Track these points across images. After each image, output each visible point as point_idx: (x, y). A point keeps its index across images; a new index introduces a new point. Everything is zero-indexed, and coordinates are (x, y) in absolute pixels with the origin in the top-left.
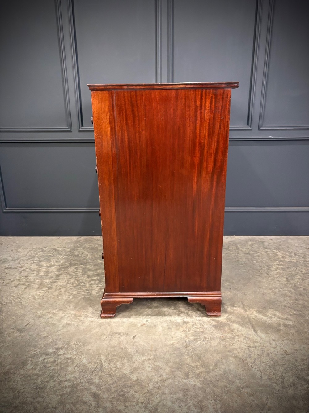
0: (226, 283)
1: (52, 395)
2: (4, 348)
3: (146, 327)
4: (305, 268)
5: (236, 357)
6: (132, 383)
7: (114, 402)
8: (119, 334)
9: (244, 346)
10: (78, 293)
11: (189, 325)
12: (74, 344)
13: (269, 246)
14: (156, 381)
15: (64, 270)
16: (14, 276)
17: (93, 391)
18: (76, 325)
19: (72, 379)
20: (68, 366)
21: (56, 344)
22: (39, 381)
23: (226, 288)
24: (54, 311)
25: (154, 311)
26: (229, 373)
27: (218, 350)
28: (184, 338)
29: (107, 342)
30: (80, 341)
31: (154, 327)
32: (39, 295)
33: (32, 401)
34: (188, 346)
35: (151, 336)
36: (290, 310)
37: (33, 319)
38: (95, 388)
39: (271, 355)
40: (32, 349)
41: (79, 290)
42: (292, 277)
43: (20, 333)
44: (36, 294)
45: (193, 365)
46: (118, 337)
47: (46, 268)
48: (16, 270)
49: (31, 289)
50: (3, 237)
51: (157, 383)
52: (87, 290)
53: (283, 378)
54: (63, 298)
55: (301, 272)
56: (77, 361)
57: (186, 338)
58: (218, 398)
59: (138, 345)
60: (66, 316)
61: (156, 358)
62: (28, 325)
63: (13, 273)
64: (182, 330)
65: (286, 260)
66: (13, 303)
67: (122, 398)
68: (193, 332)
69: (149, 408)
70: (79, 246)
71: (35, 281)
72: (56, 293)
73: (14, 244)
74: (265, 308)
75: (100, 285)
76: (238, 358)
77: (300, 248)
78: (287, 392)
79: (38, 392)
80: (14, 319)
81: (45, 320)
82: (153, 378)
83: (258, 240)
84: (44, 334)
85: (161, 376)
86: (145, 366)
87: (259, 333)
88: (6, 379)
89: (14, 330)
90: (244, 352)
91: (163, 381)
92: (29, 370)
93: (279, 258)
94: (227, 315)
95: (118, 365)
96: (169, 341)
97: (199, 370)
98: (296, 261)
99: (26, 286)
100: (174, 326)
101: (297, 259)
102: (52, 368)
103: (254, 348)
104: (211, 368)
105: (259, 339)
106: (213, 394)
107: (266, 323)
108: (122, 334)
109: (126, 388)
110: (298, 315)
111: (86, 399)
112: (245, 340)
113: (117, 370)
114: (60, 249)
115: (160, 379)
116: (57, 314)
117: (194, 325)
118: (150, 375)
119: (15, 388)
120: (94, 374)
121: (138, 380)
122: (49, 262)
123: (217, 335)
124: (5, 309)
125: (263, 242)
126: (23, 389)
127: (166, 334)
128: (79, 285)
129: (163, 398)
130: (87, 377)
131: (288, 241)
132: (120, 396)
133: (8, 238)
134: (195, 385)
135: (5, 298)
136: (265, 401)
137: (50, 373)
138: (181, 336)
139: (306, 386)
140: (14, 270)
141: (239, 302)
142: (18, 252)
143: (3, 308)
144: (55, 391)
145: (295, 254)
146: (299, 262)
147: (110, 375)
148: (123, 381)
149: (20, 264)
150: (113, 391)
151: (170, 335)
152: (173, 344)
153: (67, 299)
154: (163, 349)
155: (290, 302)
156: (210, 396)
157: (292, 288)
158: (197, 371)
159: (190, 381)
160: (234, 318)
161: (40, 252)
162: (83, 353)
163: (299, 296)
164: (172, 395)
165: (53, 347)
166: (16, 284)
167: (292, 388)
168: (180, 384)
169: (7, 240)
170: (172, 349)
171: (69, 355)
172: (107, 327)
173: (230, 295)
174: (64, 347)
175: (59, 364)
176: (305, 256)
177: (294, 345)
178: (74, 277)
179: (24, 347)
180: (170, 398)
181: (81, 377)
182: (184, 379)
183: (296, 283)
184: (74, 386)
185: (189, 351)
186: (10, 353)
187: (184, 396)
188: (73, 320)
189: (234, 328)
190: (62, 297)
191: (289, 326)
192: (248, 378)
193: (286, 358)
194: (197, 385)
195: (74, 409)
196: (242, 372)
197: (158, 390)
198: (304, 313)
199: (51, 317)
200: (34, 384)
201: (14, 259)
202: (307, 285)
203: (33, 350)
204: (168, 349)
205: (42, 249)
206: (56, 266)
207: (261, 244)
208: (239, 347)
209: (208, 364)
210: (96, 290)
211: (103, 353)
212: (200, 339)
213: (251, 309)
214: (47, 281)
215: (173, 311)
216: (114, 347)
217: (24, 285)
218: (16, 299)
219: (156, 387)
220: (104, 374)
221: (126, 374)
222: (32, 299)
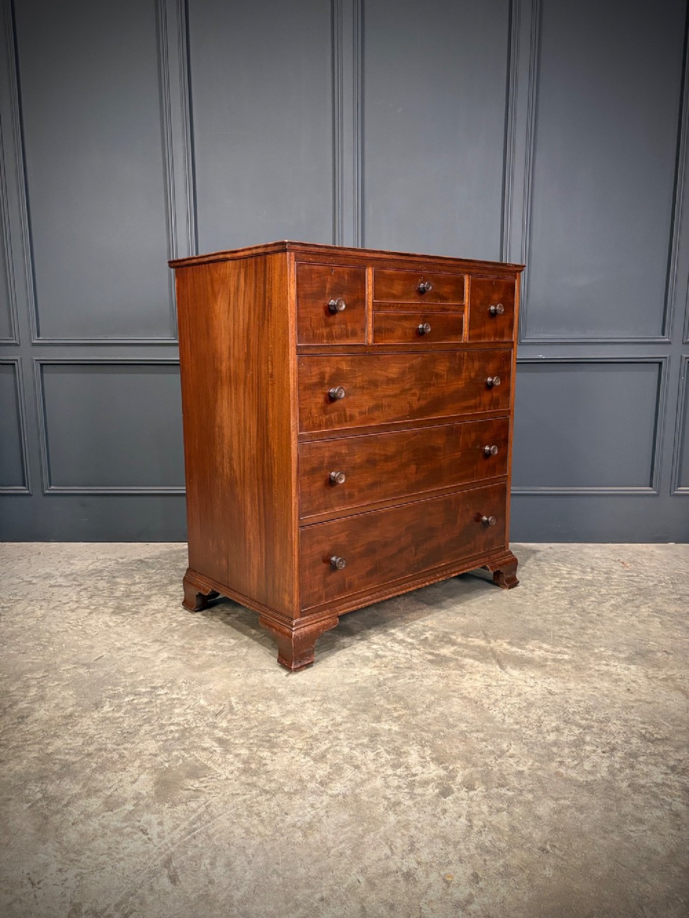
1: (148, 740)
2: (60, 686)
4: (606, 587)
5: (464, 698)
6: (283, 727)
9: (479, 685)
11: (385, 660)
12: (184, 682)
13: (545, 557)
14: (325, 725)
15: (159, 589)
16: (68, 597)
17: (217, 736)
19: (182, 722)
20: (175, 707)
21: (153, 683)
22: (125, 725)
24: (145, 642)
26: (449, 716)
27: (434, 689)
28: (376, 675)
29: (239, 680)
30: (193, 679)
32: (116, 622)
33: (116, 747)
34: (382, 685)
36: (569, 642)
37: (109, 652)
38: (221, 733)
39: (524, 695)
40: (110, 687)
42: (581, 599)
43: (87, 669)
44: (111, 620)
45: (389, 707)
46: (260, 674)
47: (125, 586)
48: (70, 588)
49: (101, 614)
50: (40, 543)
51: (327, 727)
53: (540, 721)
55: (599, 592)
56: (189, 703)
57: (380, 676)
58: (428, 744)
59: (295, 683)
61: (325, 700)
62: (100, 660)
63: (65, 593)
64: (373, 666)
65: (574, 576)
66: (70, 631)
67: (266, 744)
68: (392, 668)
69: (312, 755)
71: (106, 603)
72: (147, 619)
73: (61, 553)
74: (523, 639)
76: (468, 698)
77: (604, 560)
78: (544, 738)
79: (125, 737)
80: (74, 652)
81: (130, 653)
82: (320, 721)
83: (527, 549)
84: (130, 670)
85: (333, 720)
86: (306, 708)
87: (509, 669)
88: (67, 724)
89: (75, 666)
90: (479, 692)
91: (337, 725)
92: (108, 712)
93: (561, 574)
94: (455, 647)
95: (261, 707)
96: (349, 679)
97: (400, 713)
98: (593, 579)
99: (91, 609)
100: (359, 661)
101: (595, 575)
102: (147, 710)
103: (497, 687)
104: (420, 710)
105: (506, 676)
106: (419, 739)
107: (522, 658)
108: (267, 671)
109: (273, 732)
110: (580, 647)
111: (206, 745)
112: (482, 678)
113: (258, 713)
114: (151, 561)
115: (332, 722)
116: (151, 646)
117: (394, 659)
118: (315, 719)
119: (84, 733)
120: (219, 717)
121: (293, 724)
122: (131, 579)
123: (434, 671)
124: (56, 640)
125: (535, 552)
126: (99, 734)
127: (344, 671)
129: (334, 744)
130: (208, 720)
131: (583, 551)
132: (264, 741)
134: (389, 730)
135: (54, 625)
136: (505, 747)
137: (144, 716)
138: (371, 673)
139: (577, 732)
140: (65, 588)
141: (479, 631)
142: (72, 564)
143: (54, 638)
144: (154, 737)
145: (592, 569)
146: (598, 580)
147: (247, 718)
148: (268, 725)
149: (75, 580)
150: (251, 736)
151: (352, 672)
152: (357, 682)
153: (166, 627)
154: (338, 688)
155: (570, 631)
156: (414, 742)
157: (577, 614)
158: (395, 714)
159: (383, 725)
160: (466, 651)
162: (199, 693)
163: (588, 624)
164: (350, 741)
165: (146, 685)
166: (72, 608)
167: (555, 733)
168: (365, 729)
169: (49, 547)
170: (353, 688)
171: (175, 695)
172: (240, 662)
173: (463, 622)
174: (165, 686)
175: (159, 705)
176: (610, 571)
177: (567, 684)
179: (96, 685)
181: (197, 721)
182: (373, 722)
183: (585, 607)
184: (186, 730)
185: (383, 690)
186: (71, 693)
187: (371, 741)
188: (179, 653)
189: (466, 664)
190: (159, 624)
191: (563, 662)
192: (481, 721)
193: (549, 698)
194: (394, 729)
195: (186, 755)
196: (472, 715)
197: (327, 735)
198: (591, 646)
199: (139, 650)
200: (116, 729)
201: (64, 574)
202: (604, 610)
203: (112, 689)
204: (347, 688)
206: (144, 583)
208: (472, 687)
209: (415, 706)
211: (234, 694)
212: (405, 676)
213: (498, 641)
214: (130, 604)
215: (358, 642)
216: (253, 686)
217: (87, 608)
218: (75, 626)
219: (324, 732)
220: (235, 717)
221: (274, 718)
222: (103, 627)
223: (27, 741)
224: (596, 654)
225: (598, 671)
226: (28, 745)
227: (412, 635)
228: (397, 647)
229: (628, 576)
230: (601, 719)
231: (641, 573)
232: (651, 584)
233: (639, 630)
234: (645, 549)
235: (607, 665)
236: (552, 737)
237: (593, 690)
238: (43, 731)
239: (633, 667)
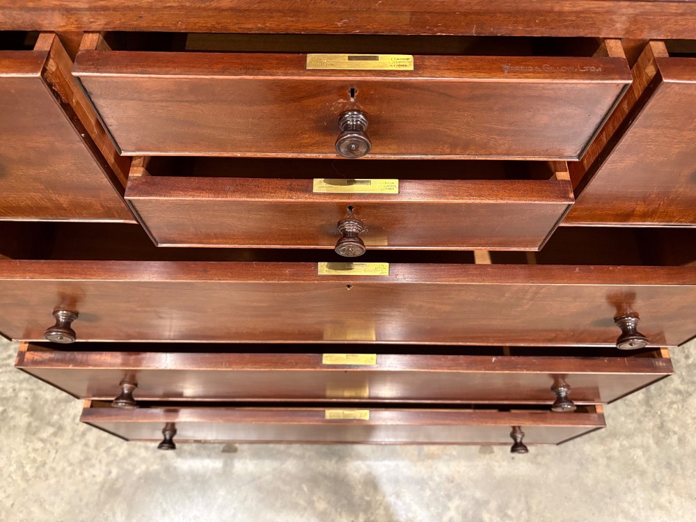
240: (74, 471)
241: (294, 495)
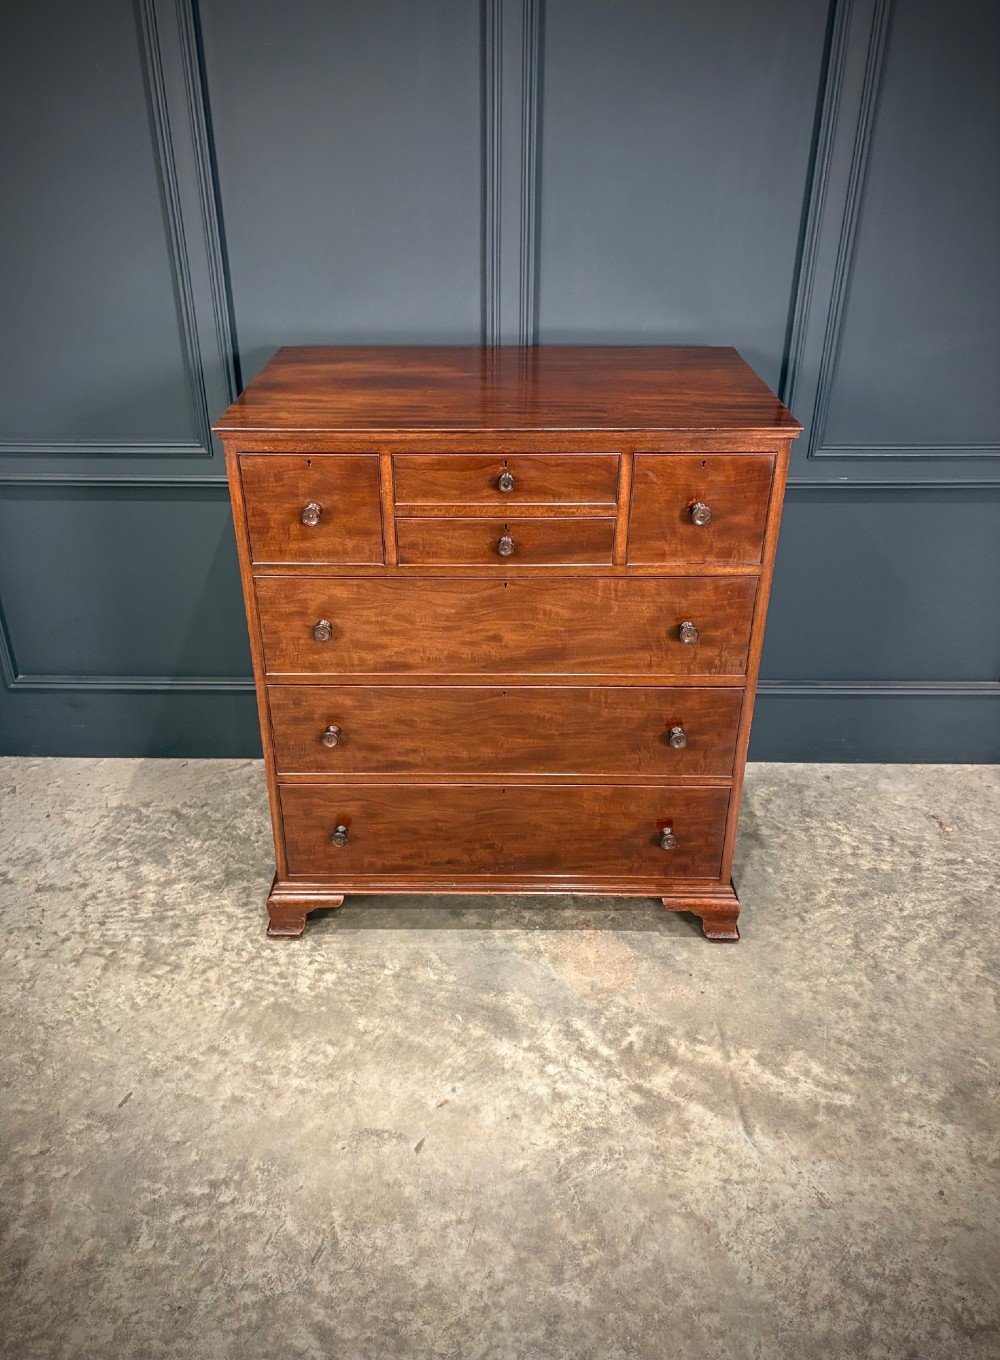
0: (678, 954)
1: (211, 1330)
2: (70, 1180)
3: (451, 1111)
4: (913, 894)
5: (689, 1215)
6: (414, 1295)
7: (371, 1354)
8: (378, 1134)
9: (712, 1178)
10: (257, 989)
11: (568, 1106)
12: (258, 1168)
13: (817, 803)
14: (478, 1290)
15: (210, 898)
16: (67, 920)
17: (317, 1319)
18: (258, 1103)
19: (260, 1281)
20: (247, 1241)
21: (212, 1170)
23: (679, 972)
24: (194, 1054)
25: (473, 1055)
26: (666, 1267)
27: (644, 1191)
28: (553, 1151)
29: (345, 1162)
30: (273, 1160)
31: (472, 1112)
32: (147, 993)
33: (165, 1348)
34: (564, 1177)
35: (465, 1144)
36: (852, 1056)
37: (140, 1081)
38: (321, 1311)
39: (781, 1207)
40: (146, 1184)
41: (260, 977)
42: (872, 931)
43: (107, 1131)
44: (138, 989)
45: (575, 1242)
46: (375, 1144)
47: (156, 888)
48: (69, 896)
49: (121, 971)
51: (481, 1295)
52: (281, 975)
53: (805, 1282)
54: (215, 1006)
55: (901, 910)
56: (270, 1226)
57: (560, 1152)
58: (635, 1344)
59: (429, 1172)
60: (229, 1073)
61: (477, 1219)
62: (128, 1104)
63: (62, 909)
64: (549, 1124)
65: (862, 862)
66: (77, 1023)
67: (391, 1342)
68: (579, 1129)
70: (247, 797)
71: (128, 939)
72: (195, 987)
73: (50, 791)
74: (781, 1048)
75: (319, 958)
76: (695, 1217)
77: (910, 814)
78: (811, 1327)
79: (176, 1322)
80: (86, 1081)
81: (173, 1085)
82: (471, 1279)
83: (787, 781)
84: (174, 1135)
85: (489, 1275)
86: (449, 1241)
87: (758, 1135)
88: (87, 1283)
89: (89, 1122)
90: (713, 1198)
91: (497, 1291)
92: (146, 1253)
93: (842, 855)
94: (676, 1071)
95: (379, 1237)
96: (512, 1162)
97: (592, 1257)
98: (893, 870)
99: (106, 958)
100: (528, 1109)
101: (896, 858)
102: (205, 1247)
103: (740, 1186)
104: (622, 1249)
105: (755, 1154)
106: (622, 1330)
107: (779, 1101)
108: (386, 1135)
109: (400, 1310)
110: (869, 1072)
111: (300, 1344)
112: (717, 1159)
113: (376, 1254)
114: (192, 812)
115: (489, 1283)
116: (204, 1063)
117: (582, 1105)
118: (463, 1273)
119: (115, 1310)
120: (317, 1267)
121: (430, 1286)
122: (164, 867)
123: (642, 1139)
124: (56, 1047)
125: (800, 789)
126: (137, 1313)
127: (504, 1138)
128: (258, 956)
129: (495, 1341)
130: (300, 1275)
131: (877, 787)
132: (386, 1334)
133: (28, 763)
134: (578, 1303)
135: (51, 1004)
136: (752, 1351)
137: (202, 1263)
138: (547, 1143)
139: (861, 1309)
140: (62, 895)
141: (712, 1023)
142: (67, 823)
143: (51, 1041)
144: (220, 1320)
145: (892, 839)
146: (901, 872)
147: (358, 1269)
148: (391, 1288)
149: (76, 871)
150: (368, 1319)
151: (517, 1140)
152: (523, 1171)
153: (227, 1010)
154: (498, 1187)
155: (855, 1025)
156: (615, 1338)
157: (866, 974)
158: (585, 1261)
159: (566, 1291)
160: (693, 1083)
161: (133, 825)
162: (284, 1200)
163: (882, 1004)
164: (517, 1334)
165: (202, 1177)
166: (75, 952)
167: (827, 1312)
168: (540, 1301)
169: (29, 771)
170: (520, 1187)
171: (247, 1204)
172: (343, 1110)
173: (688, 999)
174: (231, 1179)
175: (223, 1234)
176: (920, 847)
177: (848, 1178)
178: (241, 925)
179: (125, 1177)
180: (513, 1343)
181: (284, 1277)
182: (551, 1283)
183: (879, 953)
184: (268, 1304)
185: (565, 1193)
186: (88, 1198)
187: (550, 1334)
188: (249, 1084)
189: (691, 1118)
190: (213, 1002)
191: (842, 1113)
192: (715, 1282)
193: (820, 1218)
194: (583, 1301)
196: (702, 1264)
197: (483, 1319)
198: (887, 1067)
199: (188, 1076)
200: (162, 1299)
201: (58, 853)
202: (909, 962)
203: (149, 1187)
204: (510, 1186)
205: (136, 810)
206: (185, 880)
207: (797, 797)
208: (700, 1184)
209: (615, 1238)
210: (307, 977)
211: (337, 1201)
212: (598, 1153)
213: (743, 1051)
214: (165, 940)
215: (525, 1055)
216: (367, 1179)
217: (98, 953)
218: (84, 1007)
219: (478, 1310)
220: (342, 1269)
221: (399, 1268)
222: (128, 1010)
223: (30, 1329)
224: (892, 1091)
225: (896, 1140)
226: (34, 1339)
227: (609, 1036)
228: (586, 1071)
229: (950, 862)
230: (897, 1274)
231: (969, 855)
232: (984, 884)
233: (961, 1022)
234: (975, 783)
235: (910, 1124)
236: (821, 1325)
237: (887, 1194)
238: (53, 1303)
239: (949, 1129)
240: (191, 1002)
241: (446, 1023)
